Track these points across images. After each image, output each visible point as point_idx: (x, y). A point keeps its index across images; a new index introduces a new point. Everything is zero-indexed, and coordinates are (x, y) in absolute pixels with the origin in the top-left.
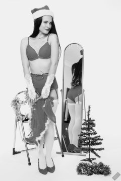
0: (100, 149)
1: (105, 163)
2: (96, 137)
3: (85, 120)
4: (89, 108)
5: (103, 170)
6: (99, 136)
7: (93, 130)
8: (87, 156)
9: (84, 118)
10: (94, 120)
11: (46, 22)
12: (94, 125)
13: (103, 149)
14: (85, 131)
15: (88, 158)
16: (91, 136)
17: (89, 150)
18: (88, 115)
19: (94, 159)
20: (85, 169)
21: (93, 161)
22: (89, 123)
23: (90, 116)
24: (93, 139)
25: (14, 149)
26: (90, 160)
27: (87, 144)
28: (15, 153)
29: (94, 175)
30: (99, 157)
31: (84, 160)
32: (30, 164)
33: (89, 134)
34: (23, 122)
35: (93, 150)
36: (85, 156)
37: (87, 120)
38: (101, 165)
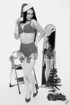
0: (59, 85)
2: (57, 79)
6: (59, 78)
7: (56, 75)
10: (57, 69)
11: (29, 14)
12: (56, 72)
13: (61, 85)
14: (51, 75)
16: (55, 78)
19: (55, 90)
20: (51, 97)
21: (55, 92)
22: (54, 70)
23: (55, 67)
25: (10, 84)
28: (11, 86)
30: (59, 90)
31: (50, 91)
32: (20, 93)
34: (16, 69)
38: (61, 95)
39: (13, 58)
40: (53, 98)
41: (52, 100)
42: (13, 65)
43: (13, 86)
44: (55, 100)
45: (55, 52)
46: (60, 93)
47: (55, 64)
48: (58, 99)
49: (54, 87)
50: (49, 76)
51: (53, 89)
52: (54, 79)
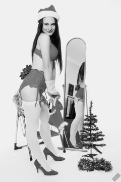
0: (101, 145)
1: (107, 159)
2: (98, 133)
3: (87, 116)
4: (91, 103)
5: (104, 166)
6: (101, 132)
7: (95, 126)
8: (89, 152)
9: (86, 114)
10: (96, 116)
11: (47, 24)
12: (96, 121)
13: (105, 145)
14: (86, 127)
15: (90, 153)
16: (94, 132)
17: (91, 146)
18: (90, 111)
19: (95, 155)
21: (94, 157)
22: (91, 118)
23: (92, 112)
24: (94, 135)
25: (16, 144)
26: (91, 156)
27: (89, 140)
28: (16, 148)
29: (95, 171)
30: (101, 153)
31: (86, 156)
33: (90, 130)
35: (94, 146)
36: (87, 151)
37: (89, 115)
43: (21, 148)
44: (91, 170)
52: (91, 134)
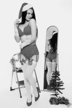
0: (62, 89)
2: (60, 82)
3: (54, 72)
4: (57, 65)
5: (64, 101)
6: (62, 81)
7: (59, 78)
10: (59, 72)
12: (59, 75)
13: (64, 89)
14: (53, 78)
16: (57, 81)
17: (55, 89)
19: (58, 94)
20: (53, 101)
21: (58, 96)
22: (56, 73)
23: (57, 70)
24: (58, 83)
25: (11, 88)
27: (55, 86)
28: (11, 90)
30: (62, 93)
31: (53, 95)
32: (21, 97)
34: (17, 72)
38: (64, 98)
39: (14, 60)
40: (55, 102)
41: (55, 104)
42: (14, 67)
43: (14, 89)
44: (58, 104)
45: (58, 54)
46: (63, 97)
47: (57, 67)
48: (61, 103)
49: (57, 91)
50: (52, 79)
51: (56, 93)
52: (56, 83)
